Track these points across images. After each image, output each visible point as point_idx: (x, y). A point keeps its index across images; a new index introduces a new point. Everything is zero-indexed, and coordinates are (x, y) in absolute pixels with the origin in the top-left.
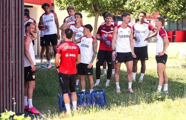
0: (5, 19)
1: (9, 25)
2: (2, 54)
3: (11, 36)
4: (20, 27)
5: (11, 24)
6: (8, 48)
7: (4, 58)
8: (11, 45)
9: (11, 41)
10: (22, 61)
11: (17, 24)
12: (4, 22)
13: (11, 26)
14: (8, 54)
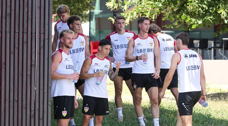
0: (26, 24)
1: (32, 33)
2: (21, 77)
3: (33, 50)
4: (47, 37)
5: (34, 32)
6: (29, 68)
7: (24, 83)
8: (33, 63)
9: (33, 58)
10: (48, 87)
11: (42, 32)
12: (25, 29)
13: (34, 35)
14: (30, 76)
